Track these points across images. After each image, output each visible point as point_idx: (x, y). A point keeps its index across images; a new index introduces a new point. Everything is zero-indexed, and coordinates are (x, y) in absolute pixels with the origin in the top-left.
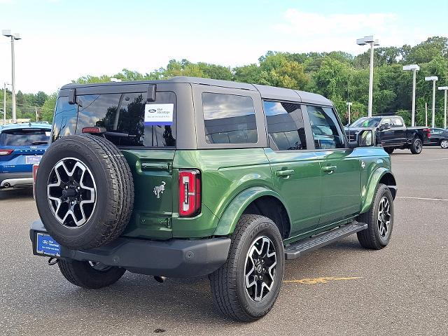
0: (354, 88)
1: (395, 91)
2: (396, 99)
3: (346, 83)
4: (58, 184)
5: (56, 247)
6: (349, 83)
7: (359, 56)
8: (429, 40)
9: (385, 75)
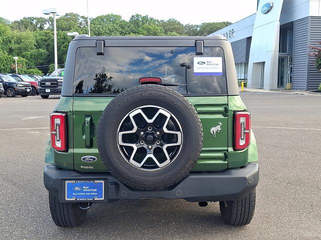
0: (17, 46)
1: (48, 50)
2: (48, 55)
3: (10, 42)
4: (134, 131)
5: (93, 192)
6: (13, 42)
7: (15, 22)
8: (67, 15)
9: (39, 38)
